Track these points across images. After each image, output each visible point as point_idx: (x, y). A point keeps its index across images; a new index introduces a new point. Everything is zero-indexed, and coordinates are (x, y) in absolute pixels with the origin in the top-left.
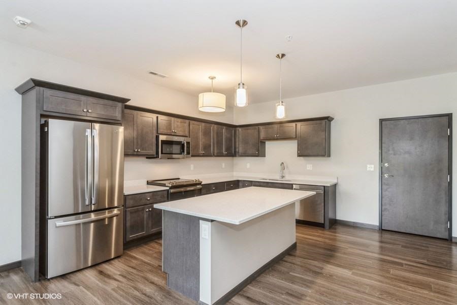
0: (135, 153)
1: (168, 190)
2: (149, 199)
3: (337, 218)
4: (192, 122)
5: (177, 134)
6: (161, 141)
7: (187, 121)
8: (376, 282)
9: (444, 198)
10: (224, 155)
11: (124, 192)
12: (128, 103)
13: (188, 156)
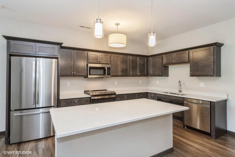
0: (73, 75)
1: (90, 98)
2: (76, 102)
3: (227, 130)
4: (113, 55)
5: (102, 63)
6: (89, 67)
7: (109, 55)
10: (138, 75)
11: (60, 98)
12: (63, 45)
13: (109, 76)
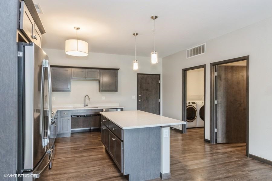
8: (222, 155)
9: (158, 108)
